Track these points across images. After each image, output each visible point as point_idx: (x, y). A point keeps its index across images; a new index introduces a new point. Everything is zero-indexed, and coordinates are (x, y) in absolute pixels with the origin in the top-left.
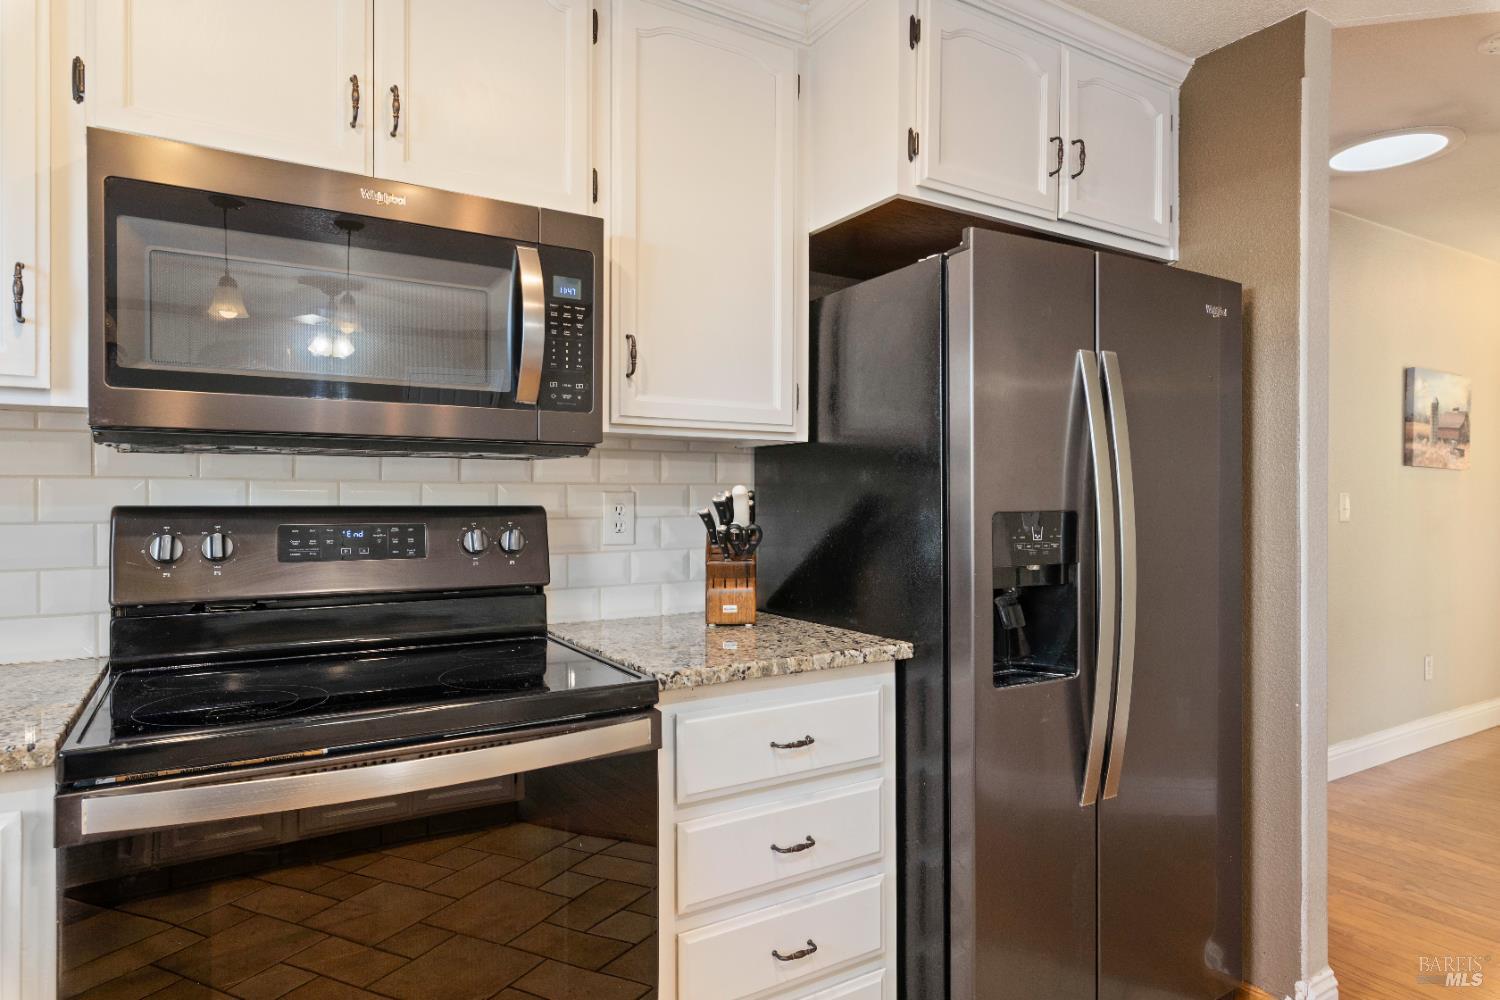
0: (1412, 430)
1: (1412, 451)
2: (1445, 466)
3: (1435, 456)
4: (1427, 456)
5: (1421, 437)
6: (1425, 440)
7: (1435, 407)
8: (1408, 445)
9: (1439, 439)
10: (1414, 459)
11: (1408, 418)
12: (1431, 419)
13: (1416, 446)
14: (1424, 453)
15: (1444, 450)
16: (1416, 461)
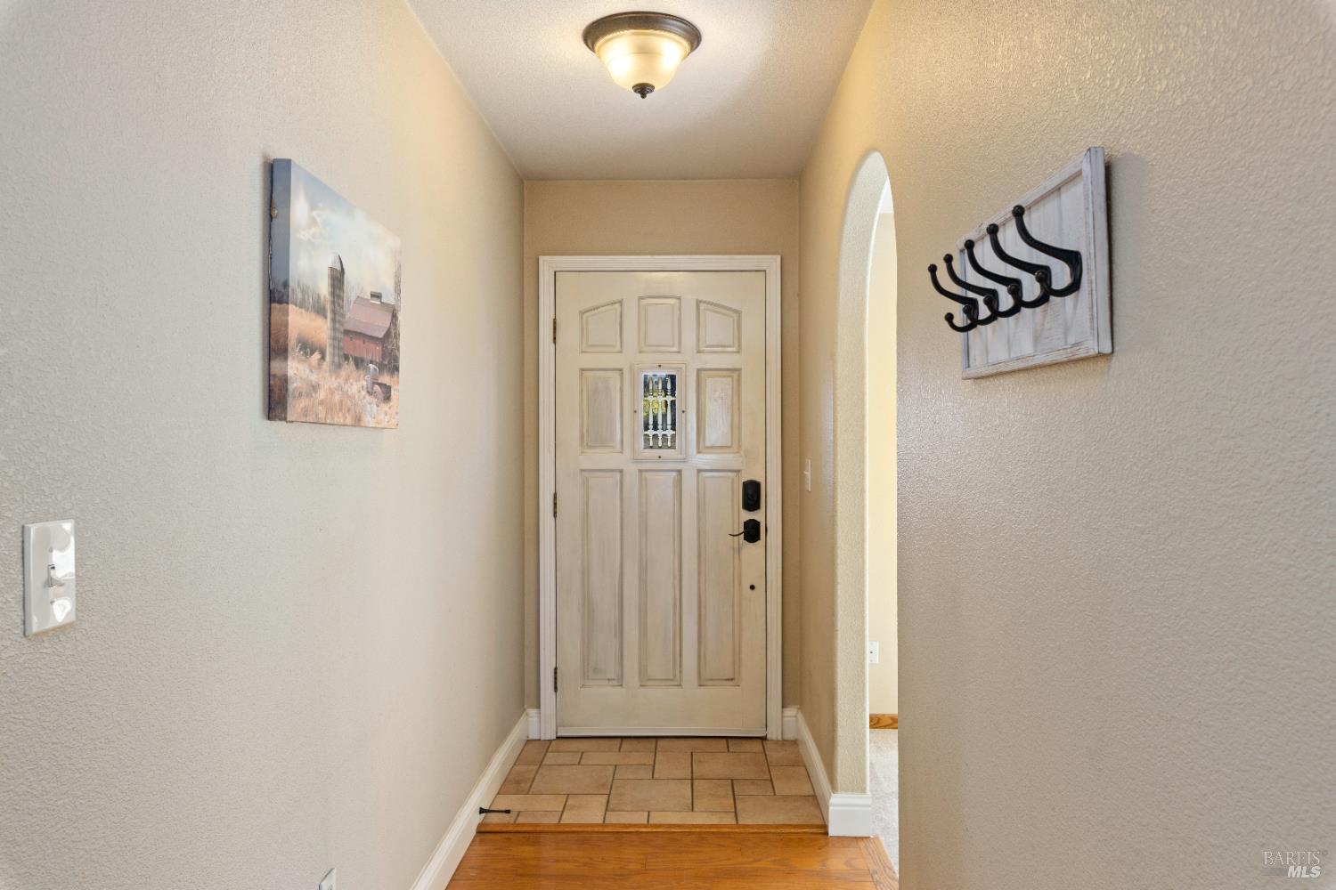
0: (286, 325)
1: (285, 380)
2: (358, 421)
3: (337, 397)
4: (321, 395)
5: (308, 348)
6: (317, 356)
7: (337, 278)
8: (276, 366)
9: (346, 357)
10: (290, 400)
11: (276, 294)
12: (329, 307)
13: (296, 369)
14: (315, 388)
15: (356, 384)
16: (295, 407)
